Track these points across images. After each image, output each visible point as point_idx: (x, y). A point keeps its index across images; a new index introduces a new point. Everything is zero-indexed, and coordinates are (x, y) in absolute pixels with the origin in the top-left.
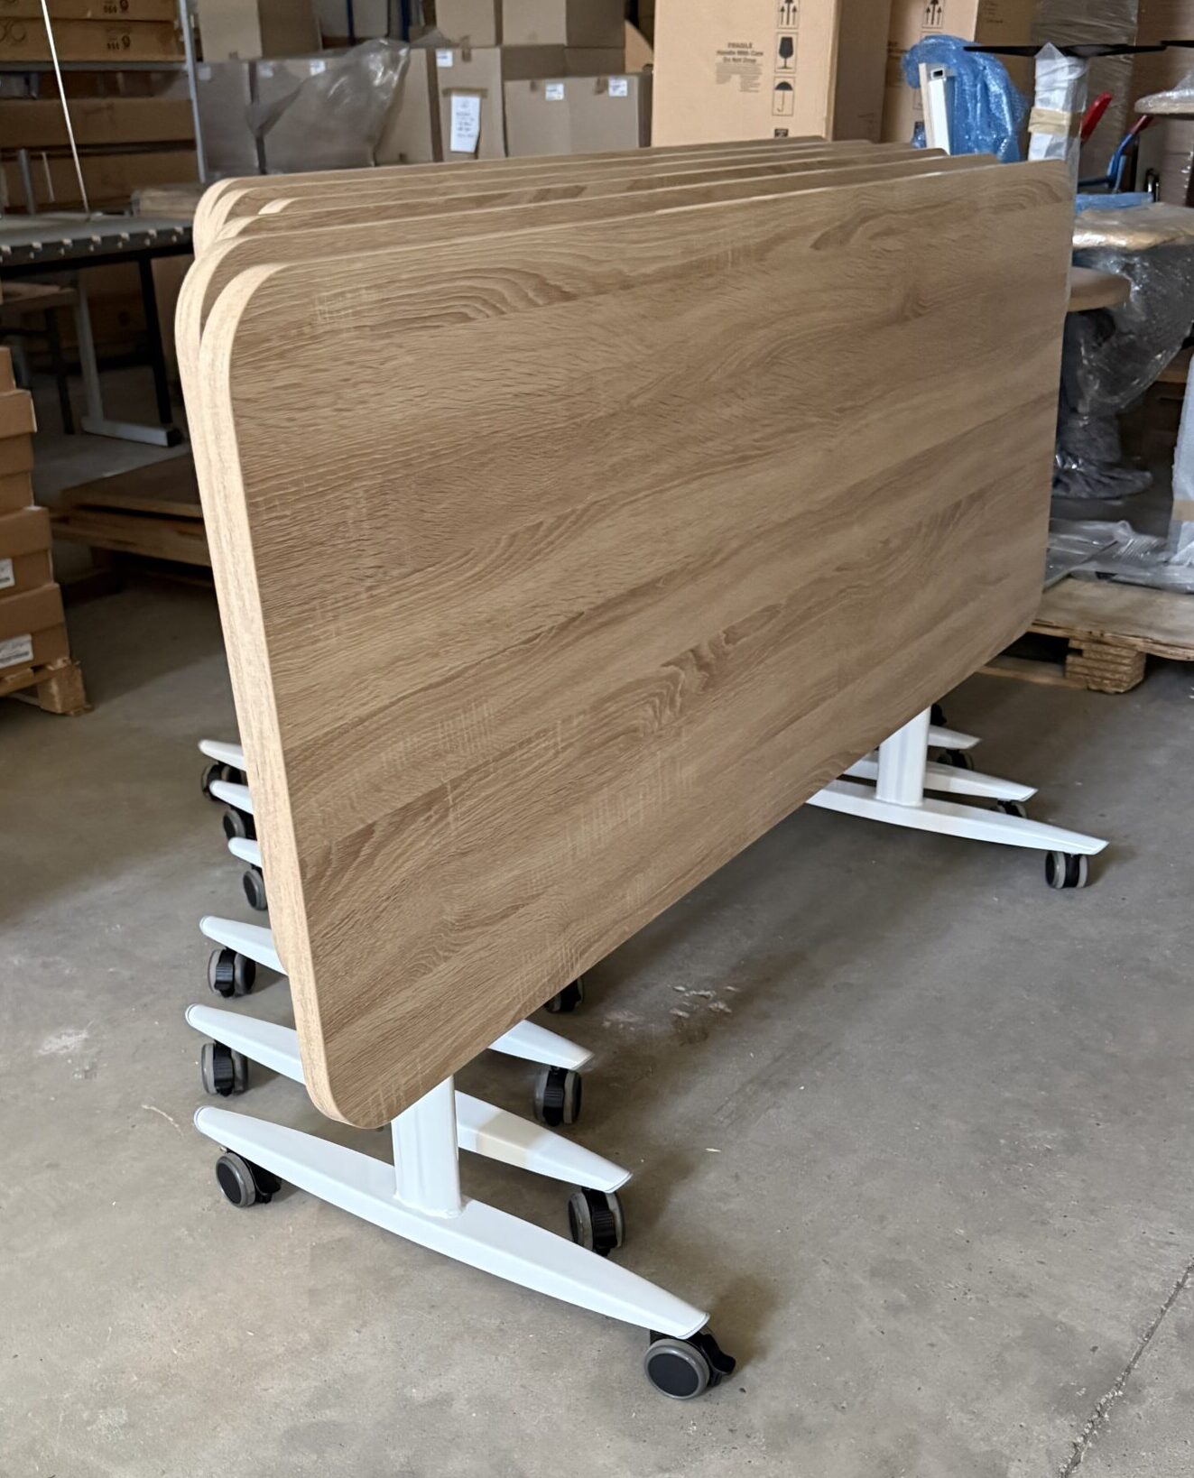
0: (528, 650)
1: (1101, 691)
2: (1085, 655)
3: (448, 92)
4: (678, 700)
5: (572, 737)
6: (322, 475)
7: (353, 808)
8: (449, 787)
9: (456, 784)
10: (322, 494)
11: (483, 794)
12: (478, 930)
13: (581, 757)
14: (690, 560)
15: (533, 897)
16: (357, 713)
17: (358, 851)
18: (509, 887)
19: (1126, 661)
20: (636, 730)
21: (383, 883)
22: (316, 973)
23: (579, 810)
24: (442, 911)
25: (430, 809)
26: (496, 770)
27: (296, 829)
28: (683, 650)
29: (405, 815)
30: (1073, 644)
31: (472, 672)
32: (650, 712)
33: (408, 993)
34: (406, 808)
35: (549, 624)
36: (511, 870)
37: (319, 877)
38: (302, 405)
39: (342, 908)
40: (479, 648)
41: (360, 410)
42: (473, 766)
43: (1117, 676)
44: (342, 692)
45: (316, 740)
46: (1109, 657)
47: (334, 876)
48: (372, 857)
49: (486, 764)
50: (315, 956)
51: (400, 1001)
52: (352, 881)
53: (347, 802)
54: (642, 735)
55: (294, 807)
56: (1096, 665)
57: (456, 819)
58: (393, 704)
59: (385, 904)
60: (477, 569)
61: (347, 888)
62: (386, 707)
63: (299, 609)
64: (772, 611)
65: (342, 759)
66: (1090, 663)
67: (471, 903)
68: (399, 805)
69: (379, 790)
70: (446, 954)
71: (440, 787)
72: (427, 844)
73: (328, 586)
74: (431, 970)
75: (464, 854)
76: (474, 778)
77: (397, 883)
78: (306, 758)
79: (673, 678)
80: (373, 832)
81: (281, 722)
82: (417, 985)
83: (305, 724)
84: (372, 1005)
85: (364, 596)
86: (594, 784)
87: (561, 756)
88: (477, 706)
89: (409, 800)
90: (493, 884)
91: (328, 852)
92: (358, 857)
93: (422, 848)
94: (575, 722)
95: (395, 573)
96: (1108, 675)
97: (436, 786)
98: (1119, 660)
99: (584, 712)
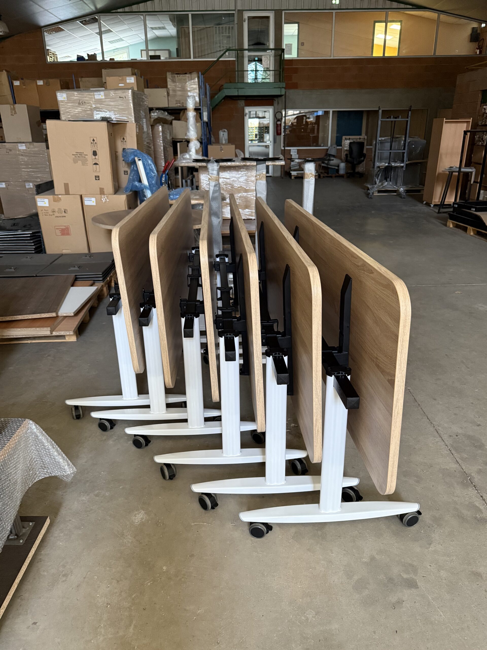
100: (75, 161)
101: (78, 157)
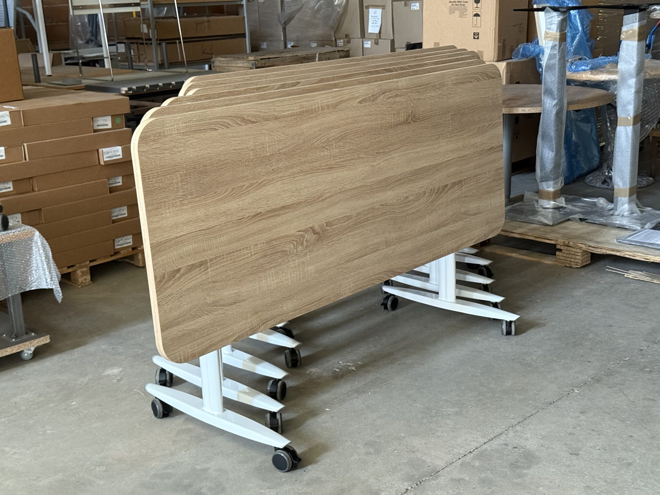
0: (240, 222)
1: (570, 267)
2: (563, 251)
3: (368, 7)
4: (305, 243)
5: (258, 250)
6: (166, 171)
7: (173, 262)
8: (208, 261)
9: (211, 260)
10: (165, 175)
11: (222, 265)
12: (220, 307)
13: (262, 258)
14: (308, 198)
15: (242, 300)
16: (176, 235)
17: (175, 275)
18: (233, 295)
19: (579, 254)
20: (286, 251)
21: (184, 287)
22: (159, 310)
23: (262, 274)
24: (205, 299)
25: (201, 266)
26: (227, 258)
27: (153, 266)
28: (307, 227)
29: (192, 267)
30: (558, 247)
31: (218, 227)
32: (292, 246)
33: (193, 322)
34: (193, 265)
35: (248, 215)
36: (233, 290)
37: (161, 281)
38: (161, 153)
39: (169, 292)
40: (221, 220)
41: (179, 154)
42: (218, 255)
43: (576, 261)
44: (170, 229)
45: (161, 242)
46: (573, 253)
47: (166, 282)
48: (180, 278)
49: (223, 255)
50: (159, 305)
51: (189, 324)
52: (173, 284)
53: (171, 260)
54: (289, 253)
55: (153, 260)
56: (568, 256)
57: (211, 271)
58: (188, 234)
59: (184, 293)
60: (220, 197)
61: (171, 286)
62: (186, 235)
63: (157, 205)
64: (349, 218)
65: (170, 248)
66: (565, 255)
67: (217, 298)
68: (190, 264)
69: (182, 258)
70: (207, 313)
71: (205, 261)
72: (200, 277)
73: (167, 200)
74: (201, 317)
75: (214, 282)
76: (219, 259)
77: (189, 287)
78: (158, 246)
79: (302, 236)
80: (180, 271)
81: (150, 235)
82: (195, 321)
83: (158, 237)
84: (178, 324)
85: (179, 203)
86: (268, 267)
87: (253, 257)
88: (219, 238)
89: (193, 263)
90: (226, 293)
91: (164, 274)
92: (174, 277)
93: (198, 278)
94: (259, 246)
95: (190, 197)
96: (572, 260)
97: (203, 259)
98: (576, 254)
99: (263, 243)
100: (451, 11)
101: (456, 5)
